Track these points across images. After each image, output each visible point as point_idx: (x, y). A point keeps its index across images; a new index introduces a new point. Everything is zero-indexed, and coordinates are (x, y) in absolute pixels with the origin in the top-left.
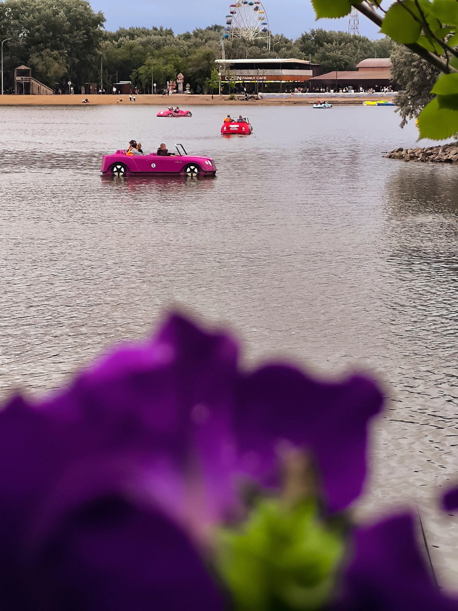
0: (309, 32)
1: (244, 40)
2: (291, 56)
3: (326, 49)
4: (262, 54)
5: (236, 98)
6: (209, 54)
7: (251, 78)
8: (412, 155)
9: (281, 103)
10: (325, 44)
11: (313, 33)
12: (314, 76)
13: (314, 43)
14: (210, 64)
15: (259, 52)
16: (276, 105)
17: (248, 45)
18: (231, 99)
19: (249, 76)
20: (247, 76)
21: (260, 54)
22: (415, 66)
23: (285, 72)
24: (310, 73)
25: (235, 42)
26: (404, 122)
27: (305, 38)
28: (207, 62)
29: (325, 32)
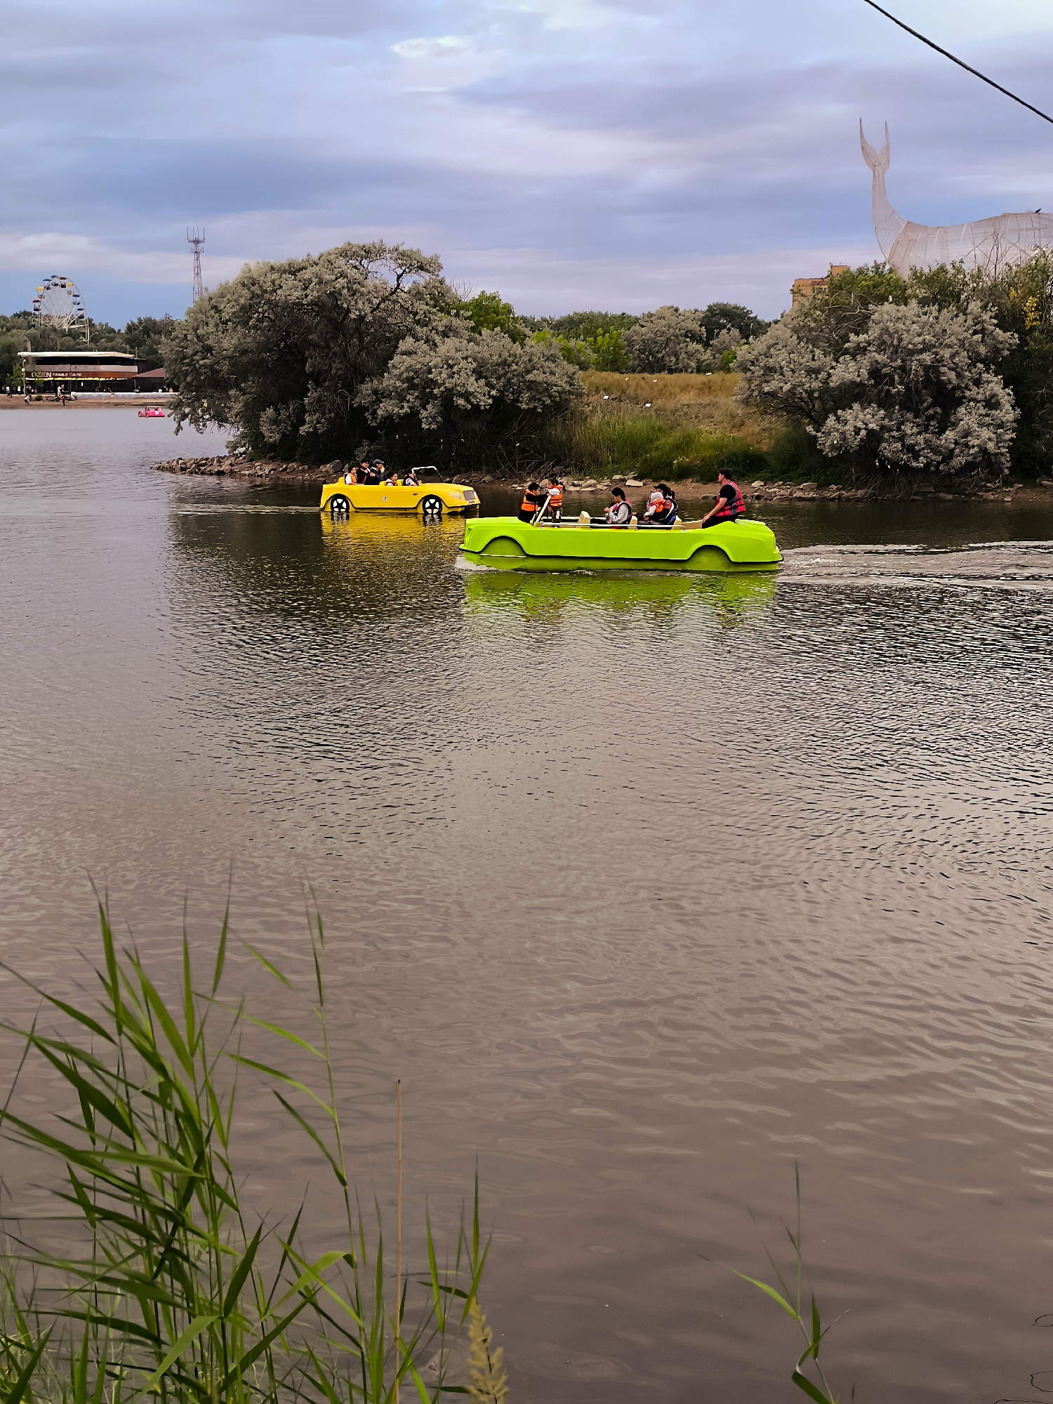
0: (136, 321)
1: (55, 330)
2: (112, 349)
3: (153, 341)
4: (77, 347)
5: (44, 399)
6: (9, 346)
7: (63, 375)
8: (183, 466)
9: (99, 405)
10: (152, 335)
11: (140, 322)
12: (139, 373)
13: (142, 333)
14: (11, 357)
15: (72, 343)
16: (94, 407)
17: (61, 335)
18: (39, 399)
19: (61, 372)
20: (58, 372)
21: (74, 346)
22: (188, 364)
23: (103, 368)
24: (135, 369)
25: (44, 331)
26: (179, 428)
27: (131, 328)
28: (7, 355)
29: (155, 321)
